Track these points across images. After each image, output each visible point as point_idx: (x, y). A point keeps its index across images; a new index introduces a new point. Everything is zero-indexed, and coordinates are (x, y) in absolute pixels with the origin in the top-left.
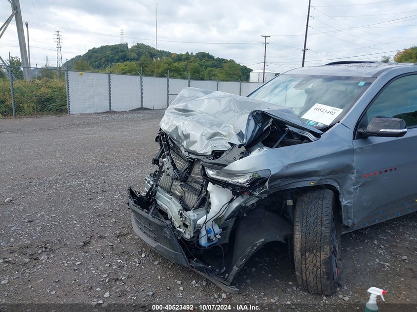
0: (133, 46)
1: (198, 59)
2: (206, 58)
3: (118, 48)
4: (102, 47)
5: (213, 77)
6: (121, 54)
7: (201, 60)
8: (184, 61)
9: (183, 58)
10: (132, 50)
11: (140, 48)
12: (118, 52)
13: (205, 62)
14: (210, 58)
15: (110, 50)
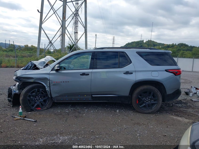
0: (146, 42)
1: (178, 46)
2: (184, 46)
3: (139, 43)
4: (132, 42)
5: (184, 56)
6: (140, 45)
7: (180, 47)
8: (171, 48)
9: (170, 46)
10: (146, 43)
11: (149, 42)
12: (138, 44)
13: (182, 48)
14: (186, 46)
15: (135, 43)
